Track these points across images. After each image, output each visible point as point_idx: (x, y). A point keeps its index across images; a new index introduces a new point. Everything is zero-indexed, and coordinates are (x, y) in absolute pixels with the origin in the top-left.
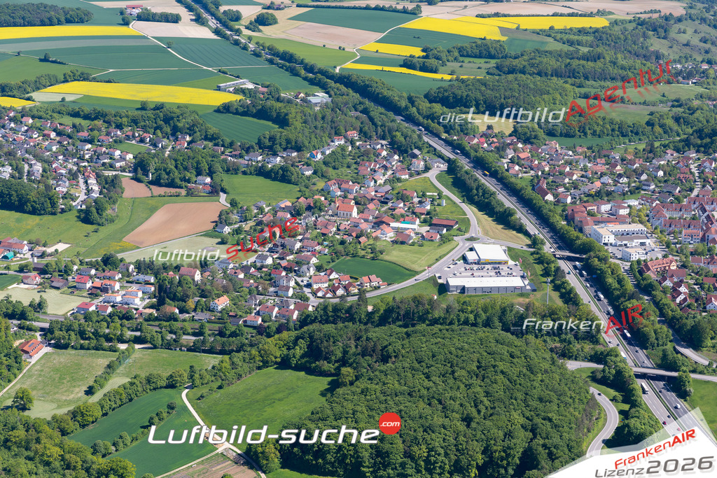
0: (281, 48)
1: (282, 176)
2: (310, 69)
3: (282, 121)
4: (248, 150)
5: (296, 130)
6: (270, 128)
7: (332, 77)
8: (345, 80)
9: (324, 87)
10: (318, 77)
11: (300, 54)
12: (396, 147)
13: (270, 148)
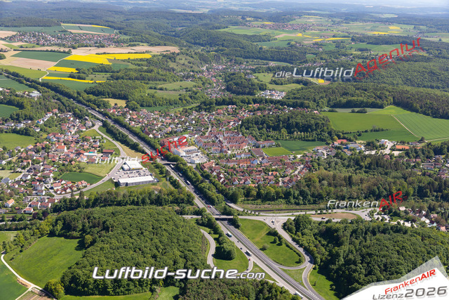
0: (12, 71)
1: (25, 133)
2: (28, 80)
3: (21, 106)
4: (6, 121)
5: (28, 110)
6: (15, 110)
7: (39, 84)
8: (45, 85)
9: (36, 88)
10: (33, 84)
11: (21, 73)
12: (76, 116)
13: (17, 119)
